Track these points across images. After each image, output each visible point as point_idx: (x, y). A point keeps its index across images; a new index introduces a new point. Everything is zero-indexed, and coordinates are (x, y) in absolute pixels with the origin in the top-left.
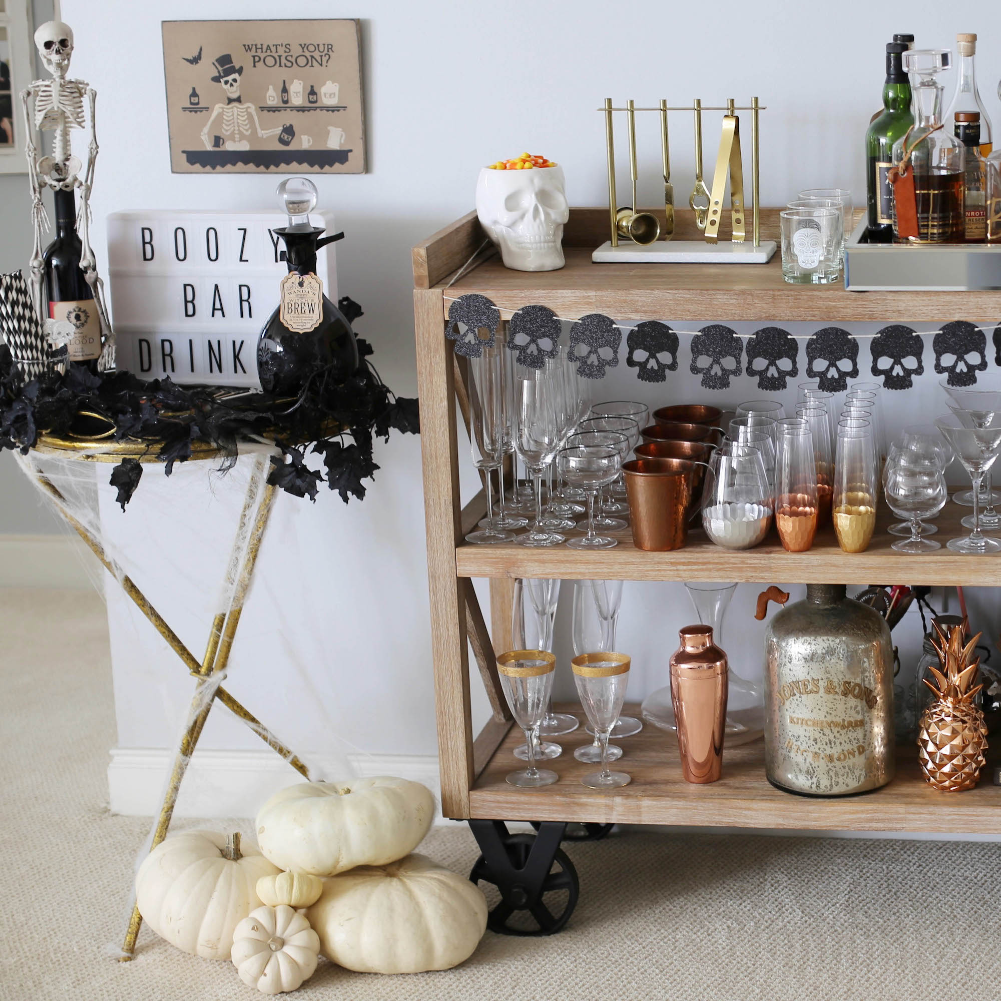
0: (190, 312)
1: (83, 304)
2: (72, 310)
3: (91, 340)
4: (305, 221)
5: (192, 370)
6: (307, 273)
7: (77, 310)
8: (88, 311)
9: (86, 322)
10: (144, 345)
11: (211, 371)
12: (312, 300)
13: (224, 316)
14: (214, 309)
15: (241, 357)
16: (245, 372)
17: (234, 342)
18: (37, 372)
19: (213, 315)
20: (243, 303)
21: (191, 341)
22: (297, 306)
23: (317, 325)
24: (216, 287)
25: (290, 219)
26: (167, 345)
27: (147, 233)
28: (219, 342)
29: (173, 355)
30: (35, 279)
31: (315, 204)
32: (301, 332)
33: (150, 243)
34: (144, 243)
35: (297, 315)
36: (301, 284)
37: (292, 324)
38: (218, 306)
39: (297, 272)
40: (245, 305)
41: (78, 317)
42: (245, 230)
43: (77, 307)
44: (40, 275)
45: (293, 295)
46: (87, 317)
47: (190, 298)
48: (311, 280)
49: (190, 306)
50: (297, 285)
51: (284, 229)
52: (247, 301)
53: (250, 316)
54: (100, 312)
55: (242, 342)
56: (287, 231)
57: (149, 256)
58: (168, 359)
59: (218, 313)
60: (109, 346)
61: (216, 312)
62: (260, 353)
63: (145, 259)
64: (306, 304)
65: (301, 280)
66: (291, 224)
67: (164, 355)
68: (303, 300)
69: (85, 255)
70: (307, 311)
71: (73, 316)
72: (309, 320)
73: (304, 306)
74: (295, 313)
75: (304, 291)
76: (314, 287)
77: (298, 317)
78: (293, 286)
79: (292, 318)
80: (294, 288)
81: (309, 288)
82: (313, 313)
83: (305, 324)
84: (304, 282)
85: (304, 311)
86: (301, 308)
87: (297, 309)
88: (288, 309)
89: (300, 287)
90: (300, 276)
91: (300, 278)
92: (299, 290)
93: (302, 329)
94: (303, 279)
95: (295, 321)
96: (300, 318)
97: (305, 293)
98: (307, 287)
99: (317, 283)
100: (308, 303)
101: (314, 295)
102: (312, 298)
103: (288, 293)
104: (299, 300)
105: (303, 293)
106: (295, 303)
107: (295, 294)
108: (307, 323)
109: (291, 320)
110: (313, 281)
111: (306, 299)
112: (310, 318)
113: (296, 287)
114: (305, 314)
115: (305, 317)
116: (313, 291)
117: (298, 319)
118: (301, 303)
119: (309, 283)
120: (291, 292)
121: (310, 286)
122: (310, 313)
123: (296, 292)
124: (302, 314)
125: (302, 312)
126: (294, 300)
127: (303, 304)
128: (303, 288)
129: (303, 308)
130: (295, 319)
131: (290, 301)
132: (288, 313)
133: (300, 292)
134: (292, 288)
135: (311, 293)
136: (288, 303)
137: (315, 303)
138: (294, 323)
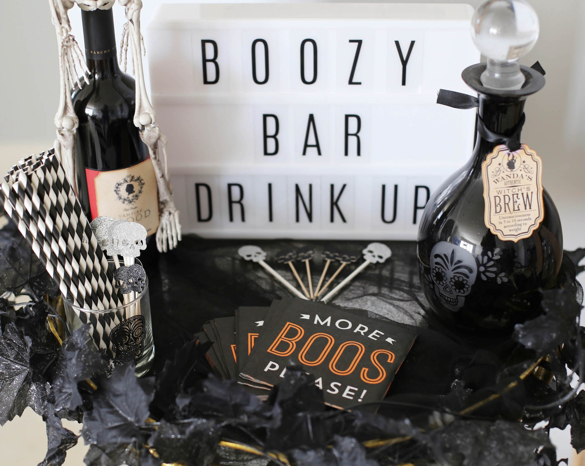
0: (271, 149)
1: (136, 170)
2: (122, 181)
3: (148, 213)
5: (271, 219)
6: (518, 148)
7: (129, 180)
8: (142, 177)
9: (140, 192)
10: (203, 191)
11: (298, 220)
12: (528, 189)
13: (319, 153)
14: (306, 146)
15: (340, 203)
16: (344, 220)
17: (332, 186)
18: (90, 292)
19: (304, 153)
20: (350, 138)
21: (270, 186)
22: (507, 201)
23: (537, 227)
24: (311, 118)
26: (236, 191)
27: (210, 47)
28: (311, 186)
29: (244, 202)
30: (63, 143)
32: (515, 240)
33: (214, 60)
34: (205, 61)
35: (508, 214)
36: (511, 165)
37: (503, 229)
38: (312, 141)
39: (503, 147)
40: (353, 141)
41: (130, 189)
42: (360, 42)
43: (128, 176)
44: (71, 137)
45: (501, 184)
46: (142, 184)
47: (271, 131)
48: (524, 157)
49: (271, 142)
50: (506, 167)
52: (356, 135)
53: (359, 154)
54: (158, 175)
55: (344, 186)
57: (211, 77)
58: (236, 208)
59: (312, 151)
60: (170, 214)
61: (309, 149)
62: (439, 260)
63: (206, 82)
64: (520, 196)
65: (511, 158)
67: (231, 202)
69: (140, 107)
70: (522, 207)
71: (123, 188)
72: (526, 220)
73: (517, 200)
74: (505, 211)
75: (516, 176)
76: (530, 168)
77: (510, 217)
78: (499, 169)
79: (502, 220)
80: (502, 171)
81: (522, 169)
82: (530, 208)
83: (519, 227)
84: (515, 161)
85: (518, 207)
86: (514, 202)
87: (508, 204)
88: (496, 206)
89: (509, 170)
90: (510, 153)
91: (509, 155)
92: (508, 174)
93: (516, 234)
94: (513, 157)
95: (506, 224)
96: (513, 219)
97: (518, 179)
98: (520, 169)
99: (534, 161)
100: (523, 194)
101: (530, 180)
102: (528, 186)
103: (494, 181)
104: (510, 191)
105: (514, 179)
106: (504, 196)
107: (503, 182)
108: (522, 225)
109: (501, 223)
110: (528, 159)
111: (520, 188)
112: (527, 217)
113: (504, 170)
114: (519, 211)
115: (519, 216)
116: (528, 174)
117: (510, 220)
118: (513, 195)
119: (522, 162)
120: (498, 179)
121: (525, 166)
122: (526, 209)
123: (505, 177)
124: (515, 212)
125: (515, 209)
126: (503, 191)
127: (515, 196)
128: (514, 170)
129: (516, 202)
130: (506, 221)
131: (498, 194)
132: (496, 212)
133: (510, 177)
134: (499, 172)
135: (526, 178)
136: (495, 197)
137: (532, 192)
138: (505, 227)
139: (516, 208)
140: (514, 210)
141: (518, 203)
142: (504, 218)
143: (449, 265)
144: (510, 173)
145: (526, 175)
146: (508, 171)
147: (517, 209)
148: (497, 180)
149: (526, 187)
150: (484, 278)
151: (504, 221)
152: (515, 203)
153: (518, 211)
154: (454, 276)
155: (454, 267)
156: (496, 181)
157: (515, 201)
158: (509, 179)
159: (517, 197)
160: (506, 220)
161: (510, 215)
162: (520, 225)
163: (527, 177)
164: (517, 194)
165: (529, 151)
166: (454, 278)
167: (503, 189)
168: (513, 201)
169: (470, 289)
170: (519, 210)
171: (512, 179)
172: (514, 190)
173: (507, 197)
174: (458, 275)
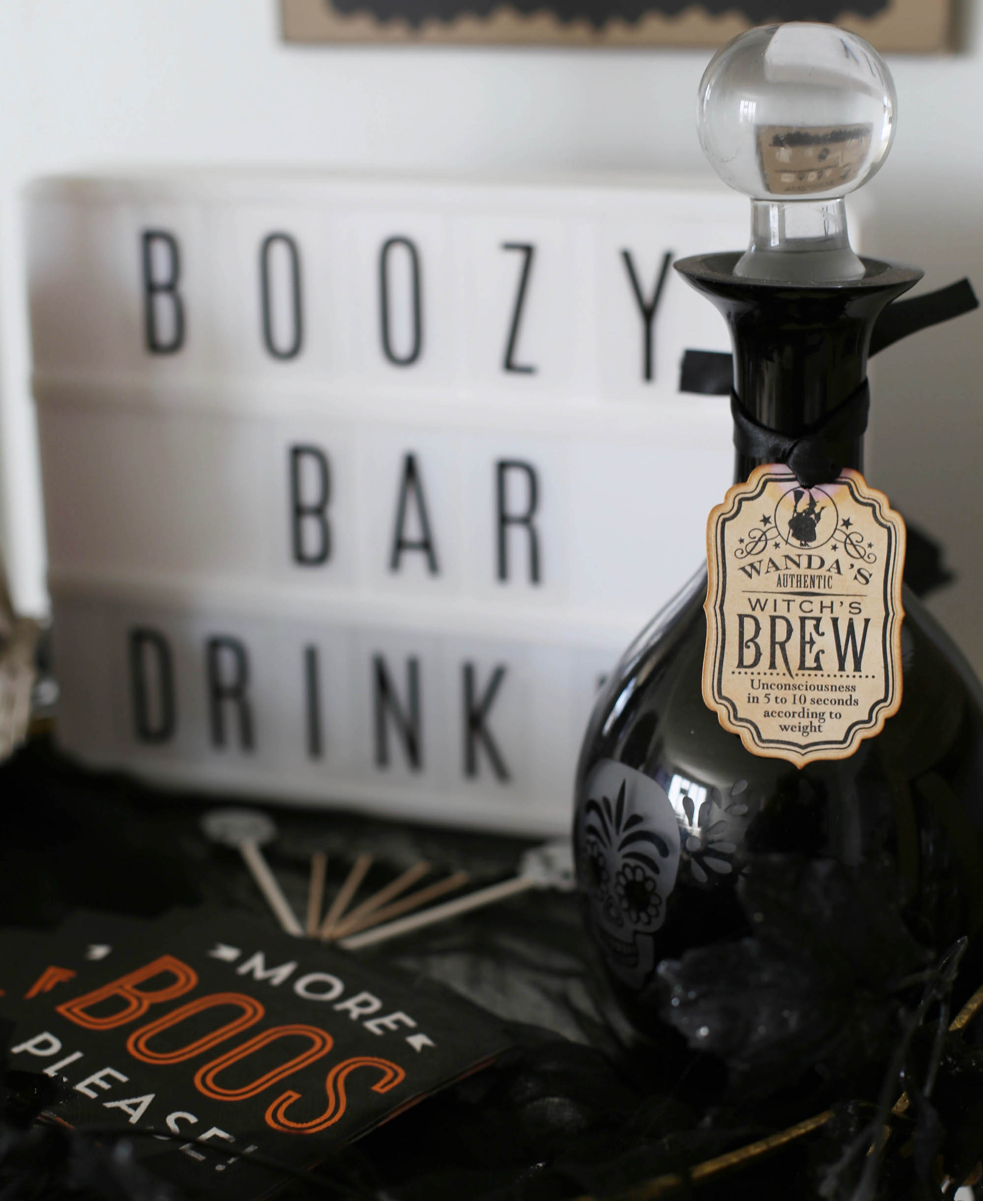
0: (312, 544)
4: (833, 230)
5: (316, 751)
6: (832, 478)
10: (149, 650)
11: (382, 762)
12: (855, 608)
13: (435, 570)
14: (400, 545)
15: (492, 722)
16: (502, 775)
17: (469, 669)
19: (395, 566)
20: (511, 528)
21: (311, 652)
22: (781, 636)
23: (876, 729)
24: (411, 464)
25: (759, 219)
26: (227, 660)
27: (160, 252)
28: (413, 663)
29: (248, 693)
31: (884, 146)
32: (799, 760)
33: (171, 289)
34: (151, 288)
35: (780, 676)
36: (803, 528)
37: (759, 720)
38: (413, 532)
39: (783, 470)
40: (518, 536)
42: (528, 251)
45: (766, 582)
47: (311, 494)
48: (849, 509)
49: (310, 526)
50: (785, 529)
51: (732, 258)
52: (526, 521)
53: (536, 579)
55: (500, 671)
56: (740, 271)
57: (166, 332)
58: (231, 708)
59: (414, 561)
61: (406, 554)
62: (593, 819)
63: (154, 347)
64: (826, 626)
65: (803, 505)
66: (761, 240)
67: (217, 692)
68: (814, 606)
70: (830, 661)
72: (840, 702)
73: (815, 636)
74: (773, 665)
75: (816, 562)
76: (864, 544)
77: (787, 687)
78: (764, 533)
79: (760, 693)
80: (771, 543)
81: (841, 546)
82: (857, 668)
83: (816, 723)
84: (818, 516)
85: (817, 659)
86: (803, 643)
87: (782, 645)
88: (742, 645)
89: (797, 543)
90: (801, 489)
91: (798, 496)
92: (793, 553)
93: (803, 743)
94: (813, 503)
95: (773, 706)
96: (798, 693)
97: (823, 572)
98: (833, 542)
99: (881, 524)
100: (835, 621)
101: (863, 581)
102: (857, 599)
103: (743, 569)
104: (794, 606)
105: (809, 572)
106: (773, 619)
107: (774, 575)
108: (827, 716)
109: (756, 700)
110: (861, 518)
111: (827, 601)
112: (845, 696)
113: (779, 540)
114: (819, 673)
115: (820, 688)
116: (859, 564)
117: (789, 694)
118: (803, 620)
119: (841, 522)
120: (757, 565)
121: (848, 536)
122: (842, 668)
123: (780, 562)
124: (807, 672)
125: (807, 665)
126: (770, 604)
127: (810, 625)
128: (812, 544)
129: (812, 642)
130: (772, 698)
131: (753, 609)
132: (741, 664)
133: (798, 565)
134: (761, 545)
135: (848, 573)
136: (741, 617)
137: (867, 621)
138: (767, 714)
139: (810, 662)
140: (802, 666)
141: (815, 649)
142: (765, 686)
143: (612, 829)
144: (799, 552)
145: (852, 566)
146: (793, 547)
147: (815, 665)
148: (752, 565)
149: (847, 601)
150: (701, 875)
151: (766, 696)
152: (808, 646)
153: (813, 673)
154: (625, 866)
155: (624, 835)
156: (748, 569)
157: (807, 639)
158: (794, 570)
159: (817, 627)
160: (774, 693)
161: (787, 680)
162: (821, 716)
163: (854, 571)
164: (818, 620)
165: (865, 491)
166: (622, 873)
167: (771, 598)
168: (803, 637)
169: (663, 909)
170: (819, 668)
171: (803, 570)
172: (805, 606)
173: (781, 626)
174: (632, 862)
